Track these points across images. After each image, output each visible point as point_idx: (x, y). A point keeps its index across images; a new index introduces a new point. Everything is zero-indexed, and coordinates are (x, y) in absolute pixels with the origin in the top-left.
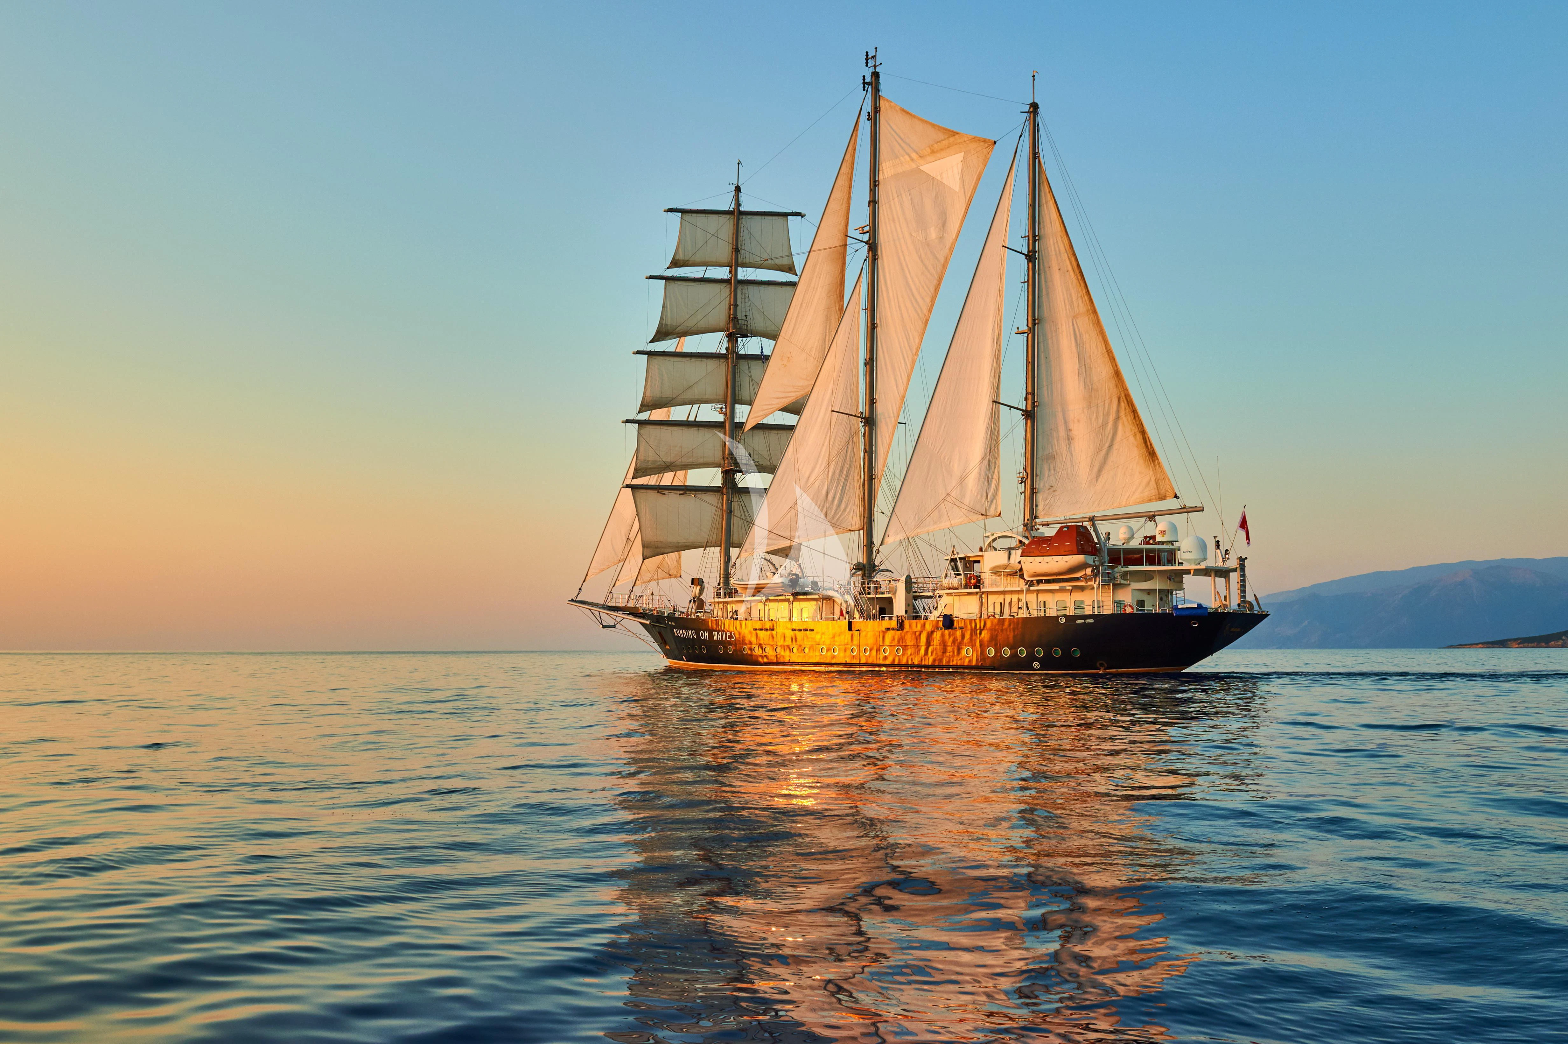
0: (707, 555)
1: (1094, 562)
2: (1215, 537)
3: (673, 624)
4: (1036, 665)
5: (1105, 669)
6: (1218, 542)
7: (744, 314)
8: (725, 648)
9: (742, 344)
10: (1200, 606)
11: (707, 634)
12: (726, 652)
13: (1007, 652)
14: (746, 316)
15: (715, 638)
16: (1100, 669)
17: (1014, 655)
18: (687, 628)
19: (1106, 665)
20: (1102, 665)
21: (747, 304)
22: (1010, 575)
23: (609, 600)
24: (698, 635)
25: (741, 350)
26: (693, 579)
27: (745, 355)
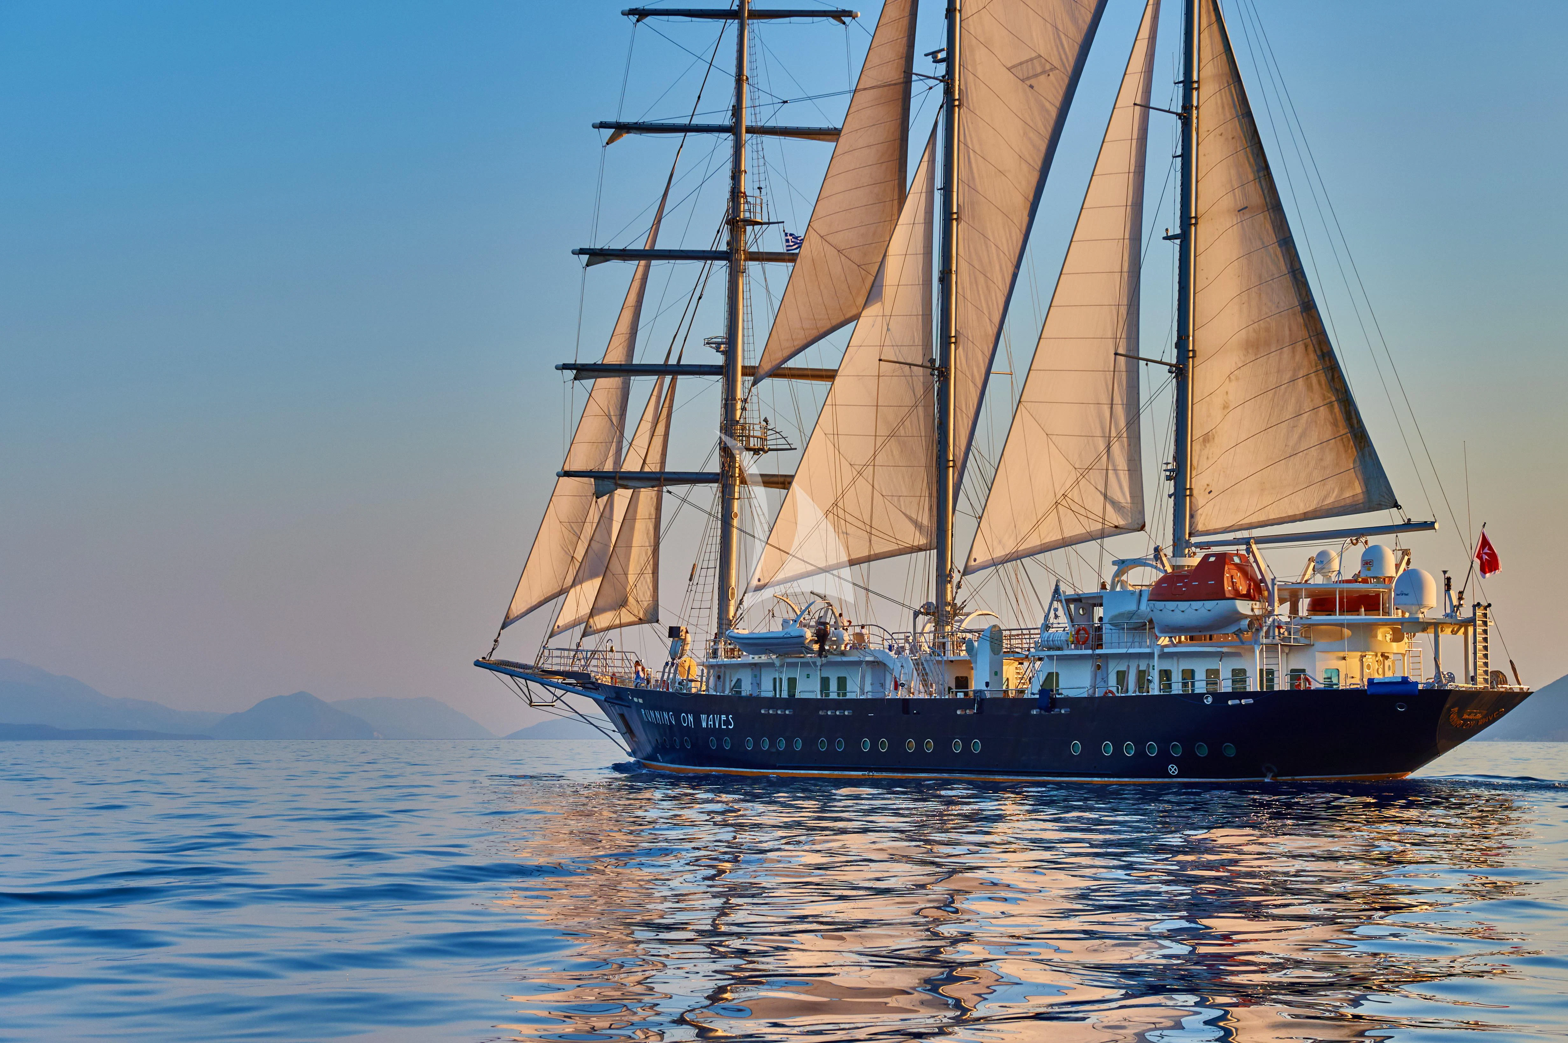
0: (694, 588)
1: (1252, 610)
2: (1445, 572)
3: (641, 701)
4: (1173, 769)
5: (1274, 776)
6: (1449, 579)
7: (757, 185)
8: (719, 740)
9: (753, 236)
10: (1405, 680)
11: (691, 717)
12: (720, 746)
13: (1130, 750)
14: (760, 188)
15: (704, 725)
16: (1265, 776)
17: (1140, 753)
18: (661, 709)
19: (1276, 770)
20: (1269, 770)
21: (762, 169)
22: (1135, 629)
23: (542, 661)
24: (678, 719)
25: (751, 246)
26: (671, 628)
27: (758, 253)
